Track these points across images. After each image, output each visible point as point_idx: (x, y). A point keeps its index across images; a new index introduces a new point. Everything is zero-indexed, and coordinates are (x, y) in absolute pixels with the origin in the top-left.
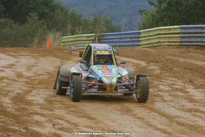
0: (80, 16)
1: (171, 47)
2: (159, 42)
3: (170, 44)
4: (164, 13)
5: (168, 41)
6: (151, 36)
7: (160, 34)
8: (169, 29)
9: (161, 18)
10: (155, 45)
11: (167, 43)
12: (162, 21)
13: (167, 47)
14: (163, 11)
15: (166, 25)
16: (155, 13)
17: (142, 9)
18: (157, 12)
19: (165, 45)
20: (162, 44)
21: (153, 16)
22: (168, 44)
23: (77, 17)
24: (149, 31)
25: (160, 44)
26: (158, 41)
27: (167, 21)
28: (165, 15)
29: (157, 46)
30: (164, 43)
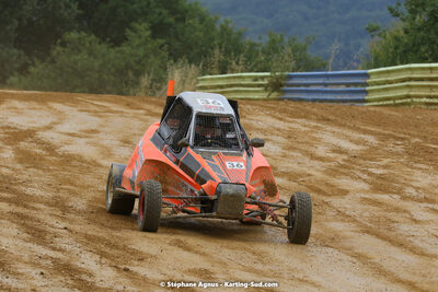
0: (240, 34)
1: (433, 107)
2: (408, 97)
3: (431, 101)
4: (422, 34)
5: (428, 94)
6: (390, 83)
7: (410, 79)
8: (431, 69)
9: (414, 45)
10: (400, 101)
11: (424, 100)
12: (417, 51)
13: (423, 107)
14: (419, 29)
15: (424, 60)
16: (402, 33)
17: (375, 25)
18: (406, 32)
19: (421, 103)
20: (415, 100)
21: (397, 39)
22: (428, 100)
23: (233, 36)
24: (388, 72)
25: (409, 100)
26: (405, 93)
27: (427, 51)
28: (423, 38)
29: (402, 104)
30: (418, 100)
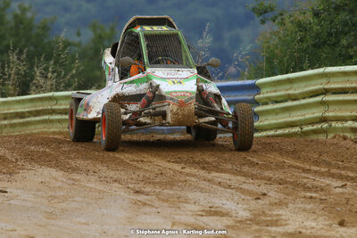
2: (323, 120)
4: (344, 16)
5: (354, 113)
6: (295, 98)
7: (326, 92)
9: (330, 34)
10: (310, 128)
11: (349, 124)
13: (348, 135)
14: (338, 9)
16: (309, 17)
18: (316, 14)
19: (344, 129)
20: (334, 124)
21: (301, 26)
24: (290, 81)
25: (325, 125)
26: (317, 113)
27: (349, 46)
28: (345, 24)
29: (315, 132)
30: (339, 125)
